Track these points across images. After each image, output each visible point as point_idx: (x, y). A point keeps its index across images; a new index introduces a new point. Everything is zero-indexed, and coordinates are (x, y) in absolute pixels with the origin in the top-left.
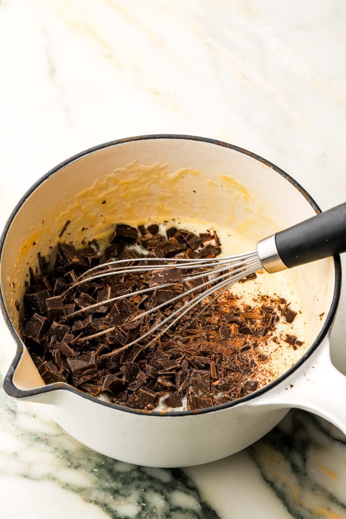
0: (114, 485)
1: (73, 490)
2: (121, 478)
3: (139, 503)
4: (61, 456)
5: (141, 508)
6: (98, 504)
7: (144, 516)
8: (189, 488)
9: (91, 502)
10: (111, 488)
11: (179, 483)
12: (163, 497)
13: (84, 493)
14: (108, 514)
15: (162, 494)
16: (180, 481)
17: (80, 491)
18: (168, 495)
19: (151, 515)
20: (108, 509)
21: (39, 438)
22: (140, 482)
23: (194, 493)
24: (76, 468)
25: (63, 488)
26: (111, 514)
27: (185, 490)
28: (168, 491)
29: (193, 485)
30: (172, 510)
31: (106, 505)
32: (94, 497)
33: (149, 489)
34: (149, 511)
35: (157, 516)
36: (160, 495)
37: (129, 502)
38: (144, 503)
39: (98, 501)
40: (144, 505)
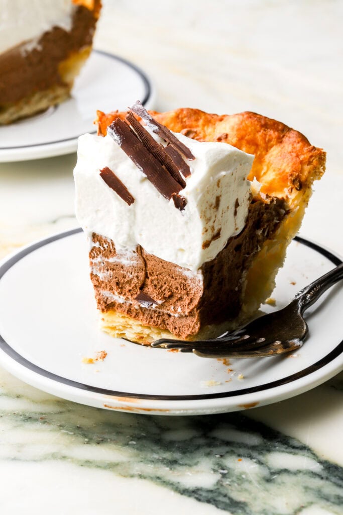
0: (167, 455)
1: (98, 467)
2: (177, 447)
3: (215, 471)
4: (72, 433)
5: (221, 475)
6: (145, 478)
7: (227, 484)
8: (294, 447)
9: (132, 476)
10: (165, 459)
11: (277, 444)
12: (255, 460)
13: (119, 468)
14: (165, 487)
15: (251, 457)
16: (278, 442)
17: (111, 466)
18: (261, 458)
19: (239, 482)
20: (164, 482)
21: (30, 418)
22: (211, 449)
23: (305, 452)
24: (98, 443)
25: (82, 466)
26: (171, 486)
27: (288, 450)
28: (261, 453)
29: (301, 444)
30: (273, 474)
31: (158, 478)
32: (137, 471)
33: (228, 455)
34: (234, 478)
35: (250, 482)
36: (249, 459)
37: (198, 472)
38: (223, 469)
39: (145, 474)
40: (225, 472)
